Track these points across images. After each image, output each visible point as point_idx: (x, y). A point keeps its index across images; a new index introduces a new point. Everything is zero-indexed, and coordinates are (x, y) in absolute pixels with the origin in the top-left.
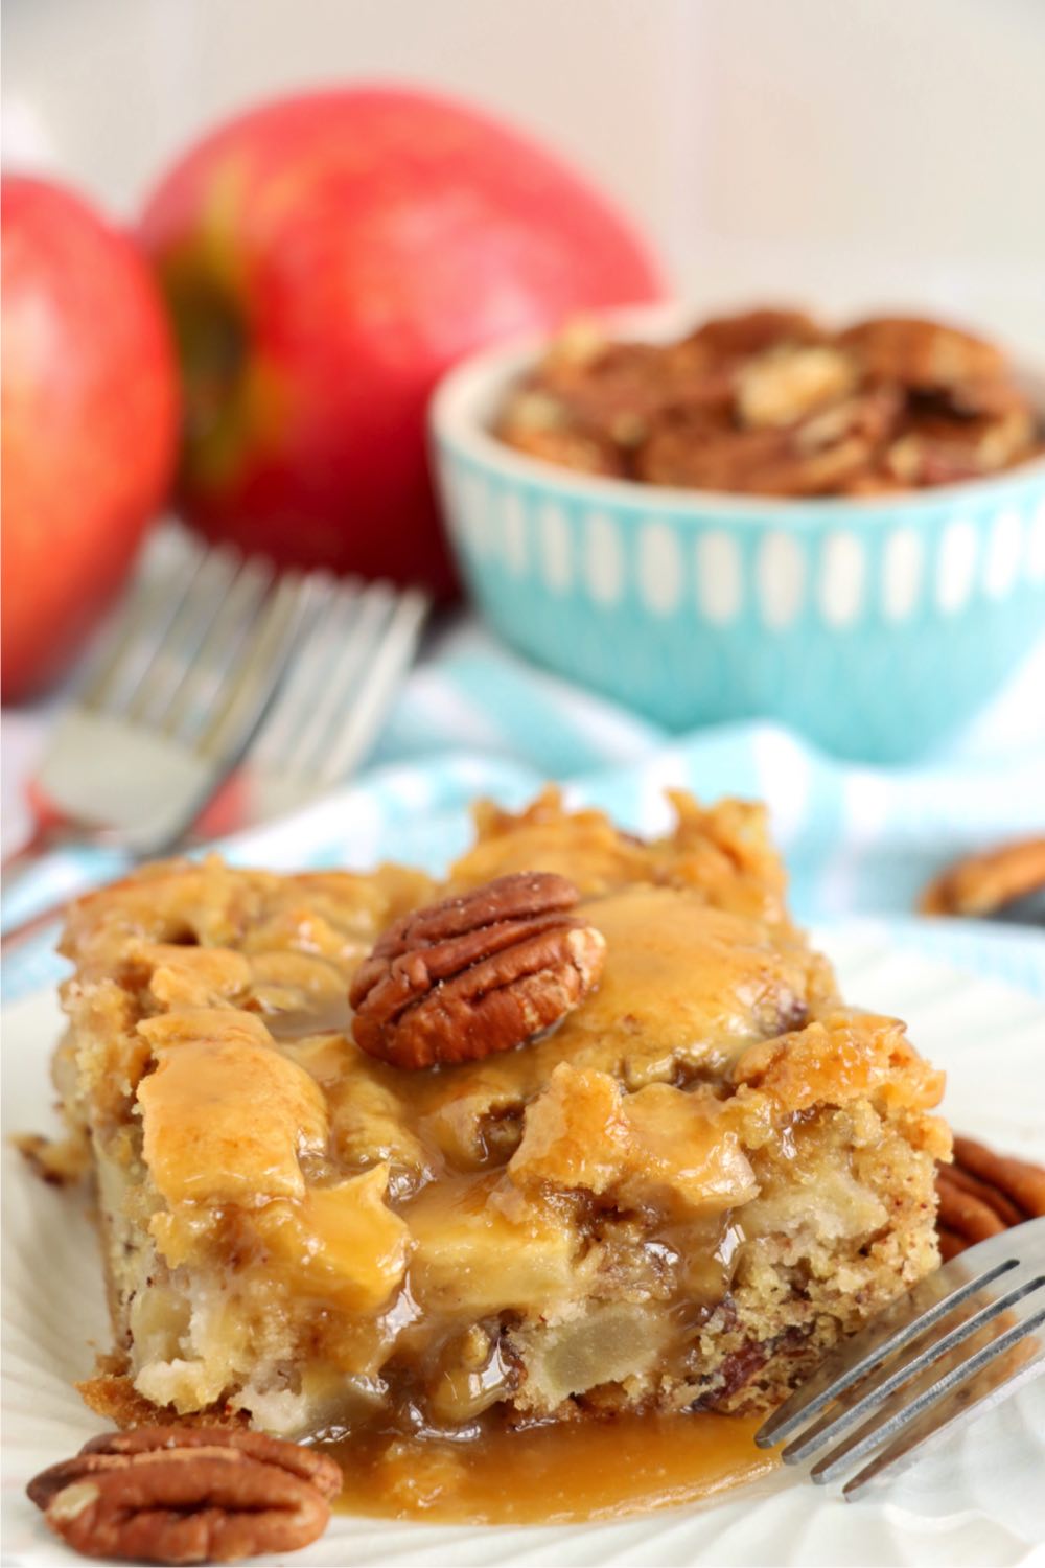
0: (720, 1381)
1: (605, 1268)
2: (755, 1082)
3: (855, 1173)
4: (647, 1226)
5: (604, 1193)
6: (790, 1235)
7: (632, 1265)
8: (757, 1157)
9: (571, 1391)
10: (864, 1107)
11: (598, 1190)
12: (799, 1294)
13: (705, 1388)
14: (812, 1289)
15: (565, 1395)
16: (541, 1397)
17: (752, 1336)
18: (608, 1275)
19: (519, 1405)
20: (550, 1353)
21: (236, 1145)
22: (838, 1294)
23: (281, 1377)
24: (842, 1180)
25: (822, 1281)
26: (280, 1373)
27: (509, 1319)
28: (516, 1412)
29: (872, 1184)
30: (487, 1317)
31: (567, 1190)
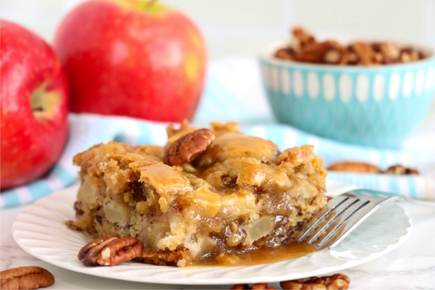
0: (286, 237)
1: (263, 205)
2: (285, 160)
3: (309, 181)
4: (271, 193)
5: (260, 187)
6: (297, 197)
7: (268, 204)
8: (290, 177)
9: (254, 240)
10: (311, 164)
11: (259, 185)
12: (300, 214)
13: (283, 239)
14: (303, 212)
15: (253, 241)
16: (249, 242)
17: (291, 225)
18: (264, 206)
19: (244, 244)
20: (250, 230)
21: (175, 180)
22: (309, 213)
23: (192, 240)
24: (307, 183)
25: (305, 210)
26: (192, 239)
27: (241, 220)
28: (243, 246)
29: (313, 184)
30: (236, 220)
31: (252, 186)
